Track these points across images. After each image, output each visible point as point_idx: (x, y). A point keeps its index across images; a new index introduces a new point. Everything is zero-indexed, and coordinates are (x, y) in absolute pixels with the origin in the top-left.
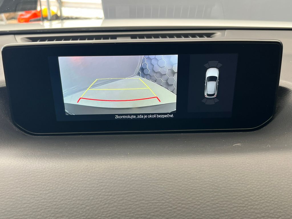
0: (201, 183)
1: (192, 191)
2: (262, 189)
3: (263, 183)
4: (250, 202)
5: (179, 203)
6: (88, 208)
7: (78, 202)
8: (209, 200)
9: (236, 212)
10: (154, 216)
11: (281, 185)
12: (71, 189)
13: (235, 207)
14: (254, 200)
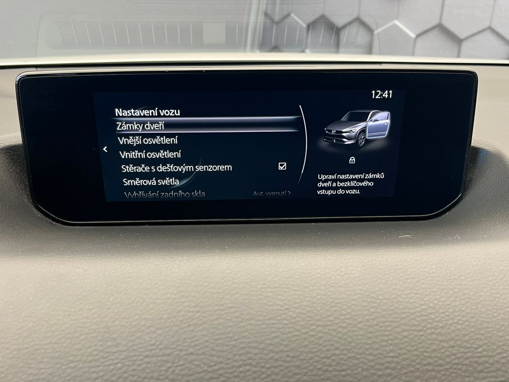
0: (348, 293)
1: (333, 305)
2: (449, 303)
3: (451, 292)
4: (430, 323)
5: (313, 325)
6: (160, 332)
7: (142, 323)
8: (361, 320)
9: (406, 340)
10: (270, 344)
11: (481, 296)
12: (130, 302)
13: (404, 331)
14: (437, 319)
